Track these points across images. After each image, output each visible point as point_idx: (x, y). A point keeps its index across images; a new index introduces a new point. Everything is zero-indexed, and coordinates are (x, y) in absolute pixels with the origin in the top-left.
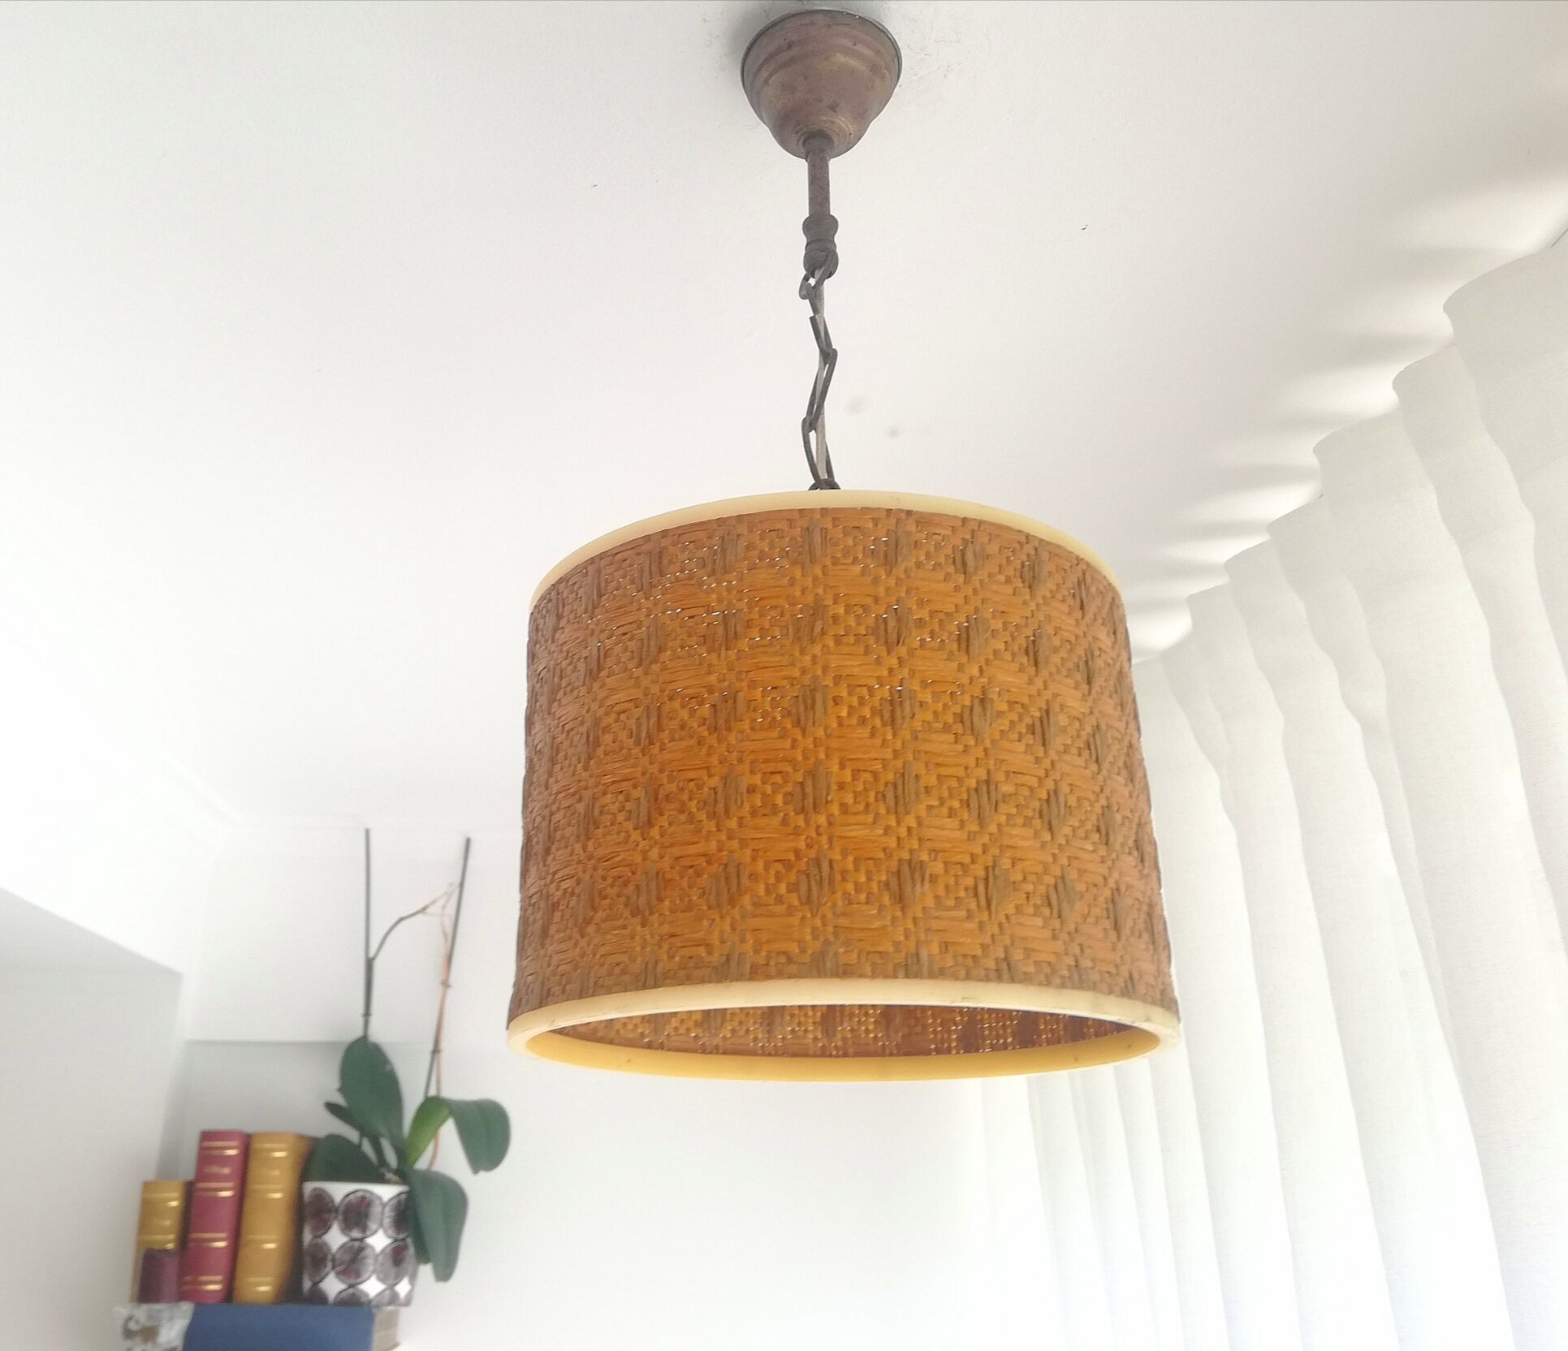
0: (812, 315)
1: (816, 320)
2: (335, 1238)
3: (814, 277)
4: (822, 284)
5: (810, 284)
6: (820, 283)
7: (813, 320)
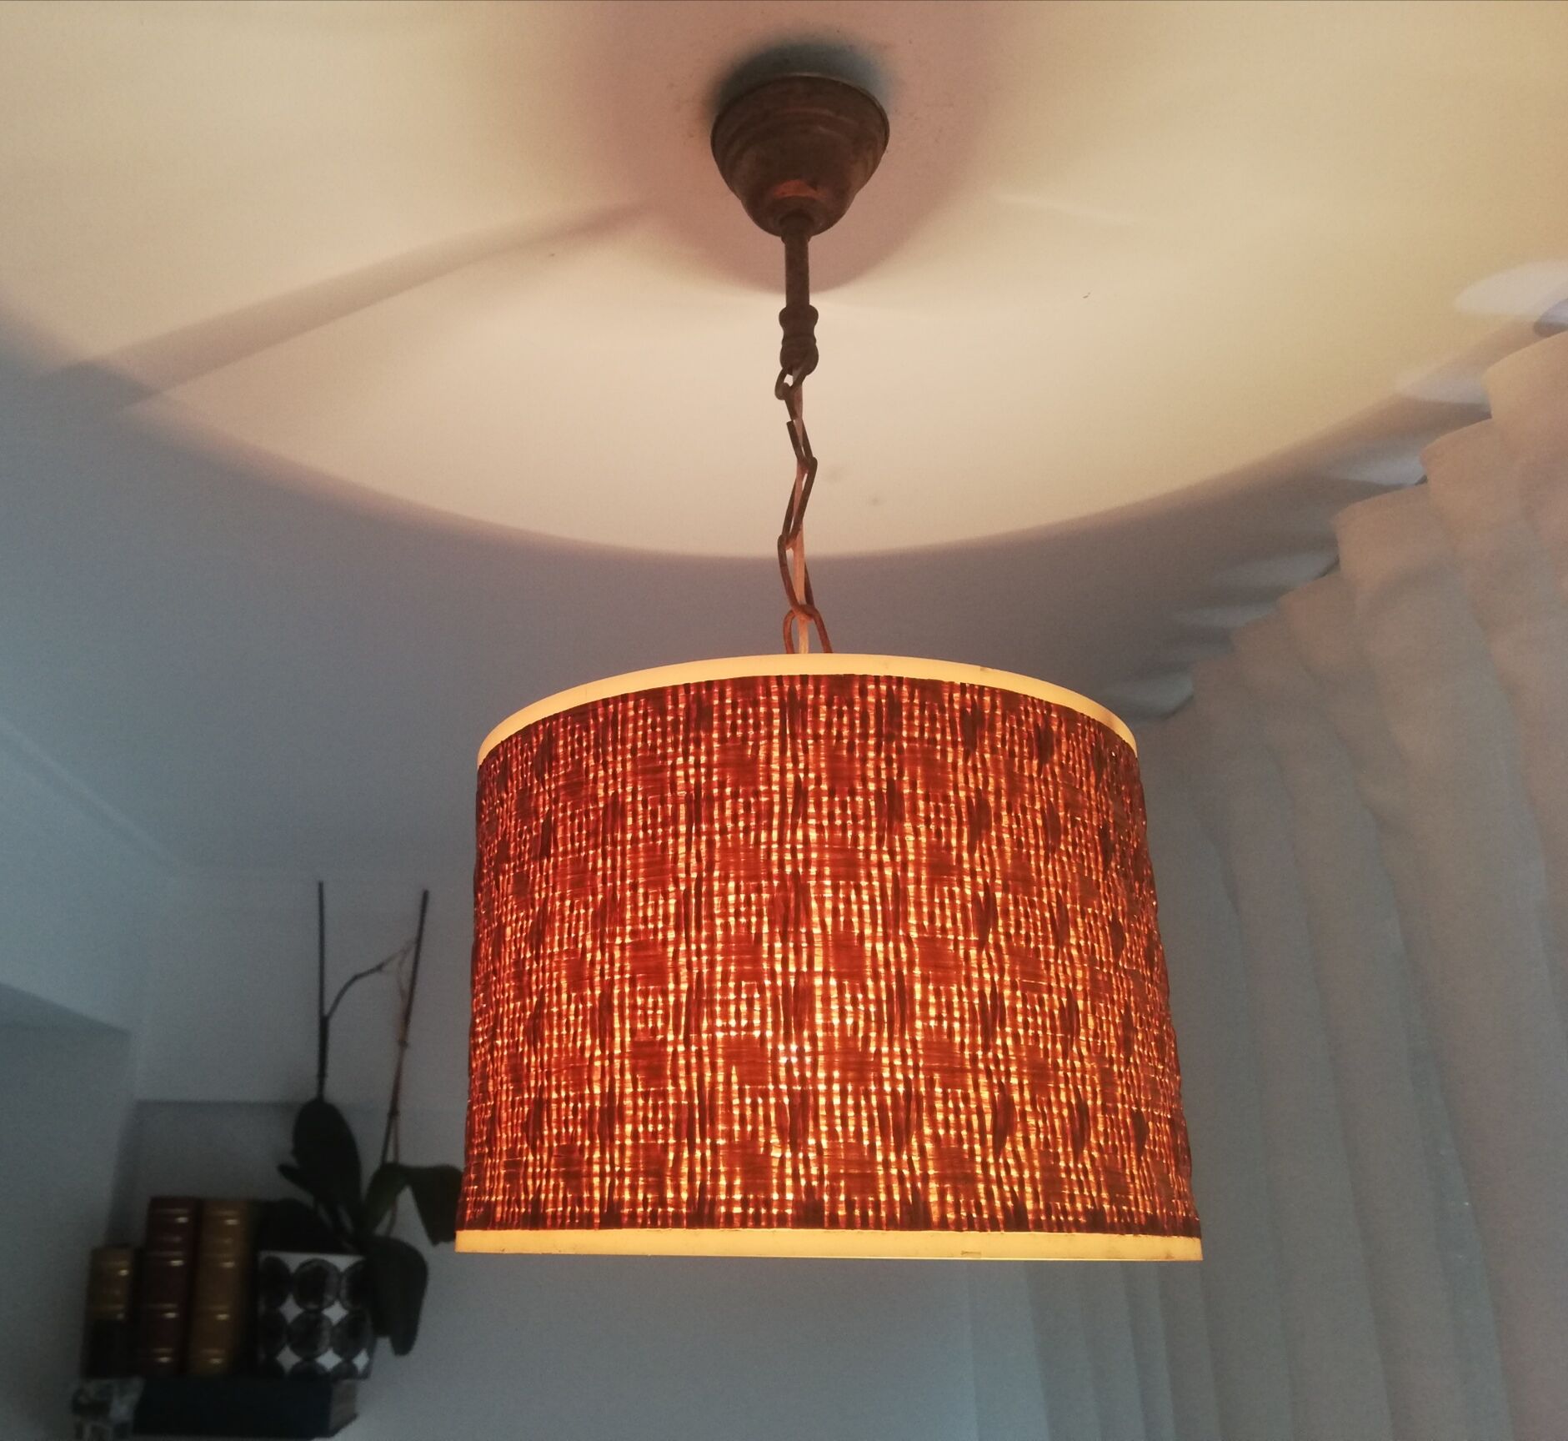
0: (790, 420)
1: (793, 426)
2: (291, 1310)
3: (791, 374)
4: (801, 384)
5: (787, 385)
6: (798, 382)
7: (790, 425)
